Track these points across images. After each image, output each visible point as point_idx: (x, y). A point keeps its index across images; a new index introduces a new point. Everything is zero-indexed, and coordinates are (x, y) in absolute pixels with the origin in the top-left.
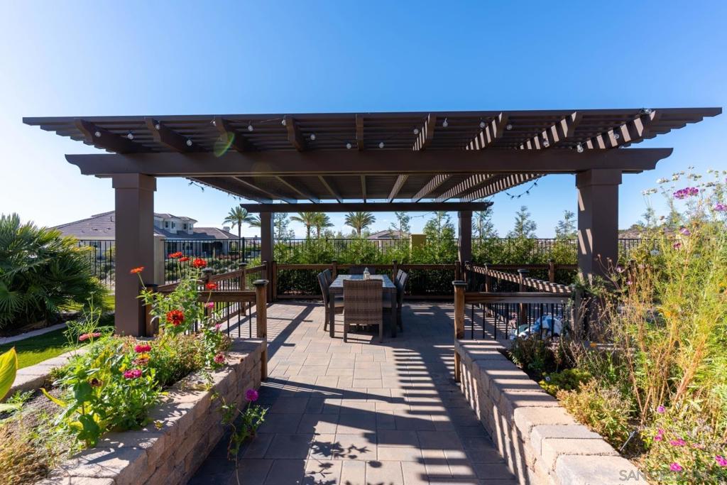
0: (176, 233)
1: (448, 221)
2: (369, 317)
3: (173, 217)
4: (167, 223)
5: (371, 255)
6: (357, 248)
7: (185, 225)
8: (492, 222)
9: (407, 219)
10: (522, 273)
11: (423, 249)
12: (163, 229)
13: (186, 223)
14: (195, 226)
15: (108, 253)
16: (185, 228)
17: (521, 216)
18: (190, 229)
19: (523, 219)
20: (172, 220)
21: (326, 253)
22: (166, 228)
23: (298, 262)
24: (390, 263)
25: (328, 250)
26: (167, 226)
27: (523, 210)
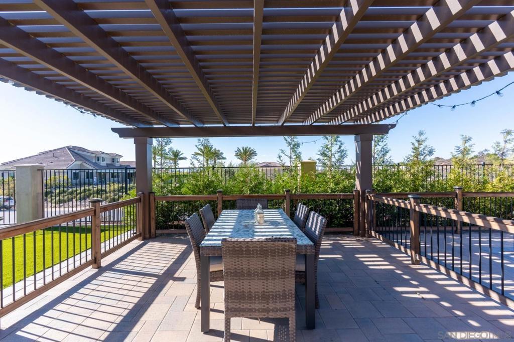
0: (106, 165)
1: (340, 147)
2: (271, 306)
3: (103, 153)
4: (98, 158)
5: (261, 184)
6: (246, 176)
7: (113, 159)
8: (389, 147)
9: (297, 145)
10: (414, 198)
11: (314, 177)
12: (95, 163)
13: (114, 157)
14: (121, 160)
15: (49, 181)
16: (113, 162)
17: (418, 141)
18: (117, 162)
19: (420, 144)
20: (103, 155)
21: (212, 182)
22: (97, 162)
23: (180, 193)
24: (282, 193)
25: (214, 179)
26: (98, 160)
27: (421, 134)
